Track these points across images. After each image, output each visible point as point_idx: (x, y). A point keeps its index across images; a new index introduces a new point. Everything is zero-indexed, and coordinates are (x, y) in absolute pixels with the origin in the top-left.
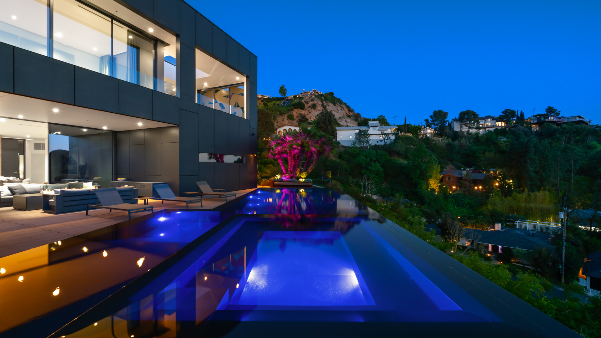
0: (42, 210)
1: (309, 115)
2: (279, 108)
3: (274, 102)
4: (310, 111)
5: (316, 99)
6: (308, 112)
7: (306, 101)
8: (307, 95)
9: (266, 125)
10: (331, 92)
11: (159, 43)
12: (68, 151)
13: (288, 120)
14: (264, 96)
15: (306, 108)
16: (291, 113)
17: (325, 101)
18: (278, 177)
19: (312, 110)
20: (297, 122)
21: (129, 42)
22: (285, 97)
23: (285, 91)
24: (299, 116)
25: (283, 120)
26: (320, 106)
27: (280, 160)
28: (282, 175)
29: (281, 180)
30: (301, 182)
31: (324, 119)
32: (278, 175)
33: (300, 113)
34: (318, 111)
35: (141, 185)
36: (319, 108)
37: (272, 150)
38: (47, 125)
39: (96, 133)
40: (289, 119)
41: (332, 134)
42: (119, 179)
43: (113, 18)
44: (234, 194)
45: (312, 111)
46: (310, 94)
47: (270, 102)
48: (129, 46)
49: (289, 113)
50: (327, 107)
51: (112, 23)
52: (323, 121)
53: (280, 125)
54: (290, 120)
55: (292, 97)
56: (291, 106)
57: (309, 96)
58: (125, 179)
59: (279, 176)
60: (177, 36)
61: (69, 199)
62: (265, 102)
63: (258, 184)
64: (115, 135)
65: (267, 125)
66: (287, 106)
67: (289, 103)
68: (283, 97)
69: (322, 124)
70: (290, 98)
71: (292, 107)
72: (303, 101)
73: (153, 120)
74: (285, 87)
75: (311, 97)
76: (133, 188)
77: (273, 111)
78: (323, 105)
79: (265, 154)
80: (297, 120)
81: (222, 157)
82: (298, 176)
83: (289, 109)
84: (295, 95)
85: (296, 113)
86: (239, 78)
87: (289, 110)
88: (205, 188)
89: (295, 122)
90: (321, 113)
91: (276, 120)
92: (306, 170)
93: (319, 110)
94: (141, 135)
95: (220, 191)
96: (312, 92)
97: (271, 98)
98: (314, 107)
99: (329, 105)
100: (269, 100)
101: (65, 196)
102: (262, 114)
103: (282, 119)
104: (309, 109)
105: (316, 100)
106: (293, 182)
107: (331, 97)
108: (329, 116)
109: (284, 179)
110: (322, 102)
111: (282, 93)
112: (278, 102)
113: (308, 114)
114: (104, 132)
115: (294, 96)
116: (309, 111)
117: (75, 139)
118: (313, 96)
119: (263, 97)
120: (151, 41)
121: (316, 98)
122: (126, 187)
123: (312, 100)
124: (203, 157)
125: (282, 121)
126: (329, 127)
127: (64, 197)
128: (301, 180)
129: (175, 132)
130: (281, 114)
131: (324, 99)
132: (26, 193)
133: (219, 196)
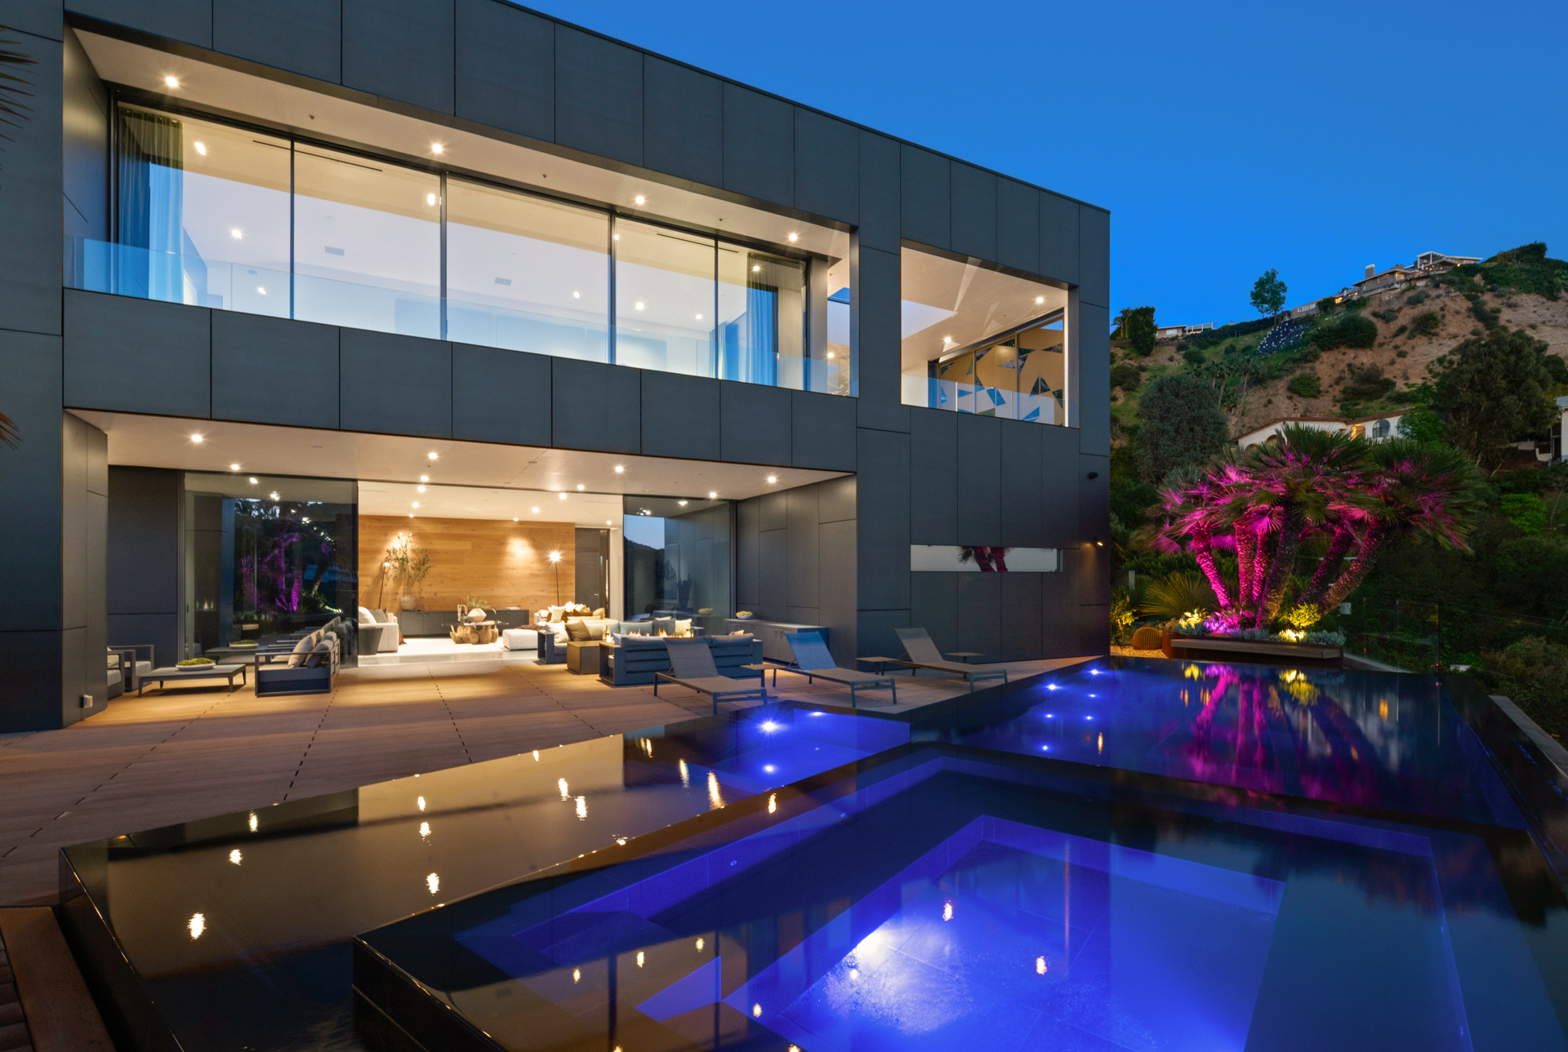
0: (598, 675)
1: (1397, 366)
2: (1248, 360)
3: (1228, 342)
4: (1404, 348)
5: (1434, 293)
6: (1393, 354)
7: (1382, 310)
8: (1390, 287)
9: (1192, 430)
10: (1527, 242)
11: (814, 263)
12: (662, 550)
13: (1290, 398)
14: (1187, 329)
15: (1382, 341)
16: (1308, 371)
17: (1491, 290)
18: (1194, 619)
19: (1412, 342)
20: (1336, 401)
21: (751, 280)
22: (1279, 313)
23: (1278, 293)
24: (1347, 375)
25: (1270, 402)
26: (1460, 317)
27: (1205, 557)
28: (1210, 611)
29: (1202, 632)
30: (1289, 643)
31: (1479, 372)
32: (1193, 613)
33: (1349, 365)
34: (1447, 342)
35: (776, 632)
36: (1452, 330)
37: (1171, 524)
38: (622, 497)
39: (700, 509)
40: (1295, 396)
41: (1530, 430)
42: (739, 614)
43: (717, 236)
44: (1000, 672)
45: (1413, 348)
46: (1402, 277)
47: (1214, 344)
48: (751, 289)
49: (1298, 373)
50: (1505, 315)
51: (716, 248)
52: (1472, 381)
53: (1256, 421)
54: (1299, 399)
55: (1314, 306)
56: (1305, 344)
57: (1396, 286)
58: (750, 613)
59: (1196, 615)
60: (853, 230)
61: (635, 656)
62: (1192, 348)
63: (1112, 642)
64: (734, 507)
65: (1197, 428)
66: (1289, 348)
67: (1299, 332)
68: (1268, 315)
69: (1465, 395)
70: (1304, 315)
71: (1312, 348)
72: (1365, 314)
73: (794, 465)
74: (1279, 279)
75: (1414, 288)
76: (753, 638)
77: (1222, 376)
78: (1478, 312)
79: (1143, 537)
80: (1337, 393)
81: (999, 553)
82: (1276, 619)
83: (1298, 356)
84: (1327, 296)
85: (1333, 366)
86: (1043, 299)
87: (1295, 361)
88: (921, 649)
89: (1324, 403)
90: (1462, 349)
91: (1235, 406)
92: (1316, 598)
93: (1455, 337)
94: (783, 504)
95: (965, 660)
96: (1415, 267)
97: (1219, 330)
98: (1426, 326)
99: (1511, 306)
100: (1209, 338)
101: (627, 649)
102: (1177, 395)
103: (1264, 401)
104: (1399, 341)
105: (1438, 297)
106: (1252, 640)
107: (1528, 267)
108: (1507, 355)
109: (1214, 628)
110: (1469, 298)
111: (1264, 301)
112: (1247, 340)
113: (1393, 363)
114: (710, 505)
115: (1319, 304)
116: (1396, 347)
117: (673, 522)
118: (1421, 284)
119: (1184, 331)
120: (798, 263)
121: (1437, 286)
122: (739, 636)
123: (1415, 301)
124: (927, 557)
125: (1265, 406)
126: (1509, 400)
127: (628, 651)
128: (1290, 635)
129: (850, 490)
130: (1259, 381)
131: (1482, 283)
132: (589, 638)
133: (962, 676)
